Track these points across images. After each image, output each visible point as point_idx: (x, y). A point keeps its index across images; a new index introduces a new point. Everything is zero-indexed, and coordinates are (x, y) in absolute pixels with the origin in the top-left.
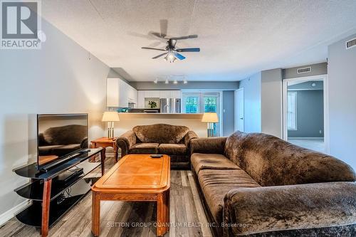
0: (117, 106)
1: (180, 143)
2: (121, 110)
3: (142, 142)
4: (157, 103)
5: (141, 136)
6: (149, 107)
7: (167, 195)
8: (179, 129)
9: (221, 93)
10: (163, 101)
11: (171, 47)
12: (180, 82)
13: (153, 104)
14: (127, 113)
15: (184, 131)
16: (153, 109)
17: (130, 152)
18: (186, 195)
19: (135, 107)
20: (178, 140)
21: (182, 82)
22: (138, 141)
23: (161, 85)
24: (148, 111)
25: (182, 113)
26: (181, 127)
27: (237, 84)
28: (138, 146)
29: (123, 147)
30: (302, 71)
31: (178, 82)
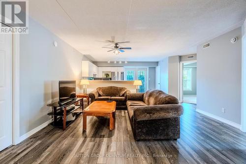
0: (88, 76)
1: (122, 96)
2: (90, 79)
3: (101, 96)
4: (110, 74)
5: (101, 93)
6: (105, 77)
7: (114, 114)
8: (121, 89)
9: (148, 69)
10: (113, 73)
11: (116, 47)
12: (123, 62)
13: (107, 75)
14: (93, 80)
15: (124, 90)
16: (107, 78)
17: (96, 100)
18: (123, 119)
19: (97, 77)
20: (121, 95)
21: (124, 62)
22: (100, 95)
23: (112, 64)
24: (104, 79)
25: (124, 80)
26: (122, 88)
27: (157, 63)
28: (99, 98)
29: (92, 98)
30: (189, 57)
31: (122, 62)
